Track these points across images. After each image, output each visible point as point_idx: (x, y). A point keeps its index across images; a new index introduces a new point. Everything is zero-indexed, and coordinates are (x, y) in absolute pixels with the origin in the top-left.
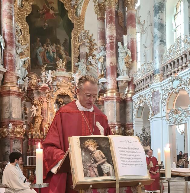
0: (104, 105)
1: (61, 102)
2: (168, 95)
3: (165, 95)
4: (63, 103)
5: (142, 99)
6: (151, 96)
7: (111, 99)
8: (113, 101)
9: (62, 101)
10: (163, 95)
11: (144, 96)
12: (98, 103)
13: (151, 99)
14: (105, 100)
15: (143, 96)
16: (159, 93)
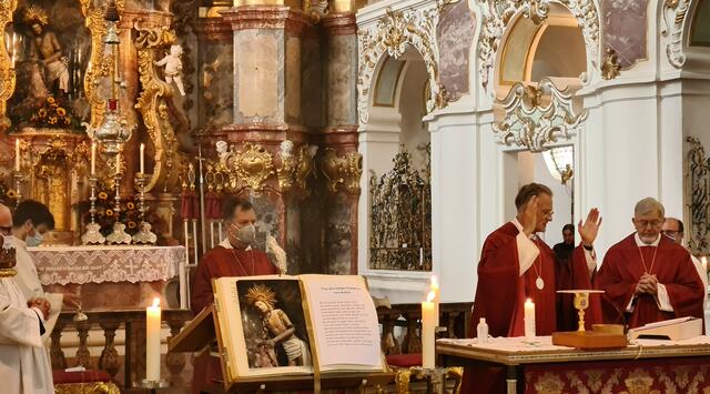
0: (231, 41)
1: (36, 21)
2: (506, 22)
3: (492, 20)
4: (46, 29)
5: (399, 26)
6: (436, 21)
7: (264, 21)
8: (272, 26)
9: (43, 19)
10: (484, 23)
11: (405, 15)
12: (206, 33)
13: (433, 31)
14: (237, 22)
15: (401, 16)
16: (469, 11)
